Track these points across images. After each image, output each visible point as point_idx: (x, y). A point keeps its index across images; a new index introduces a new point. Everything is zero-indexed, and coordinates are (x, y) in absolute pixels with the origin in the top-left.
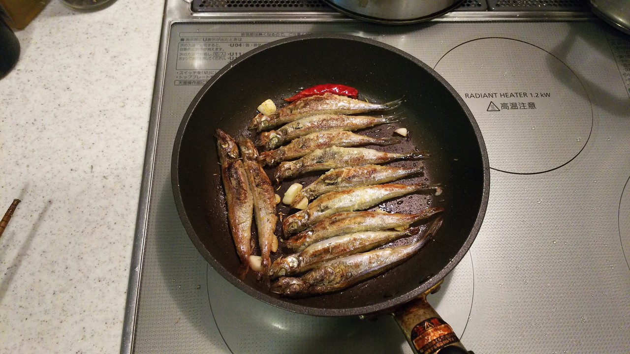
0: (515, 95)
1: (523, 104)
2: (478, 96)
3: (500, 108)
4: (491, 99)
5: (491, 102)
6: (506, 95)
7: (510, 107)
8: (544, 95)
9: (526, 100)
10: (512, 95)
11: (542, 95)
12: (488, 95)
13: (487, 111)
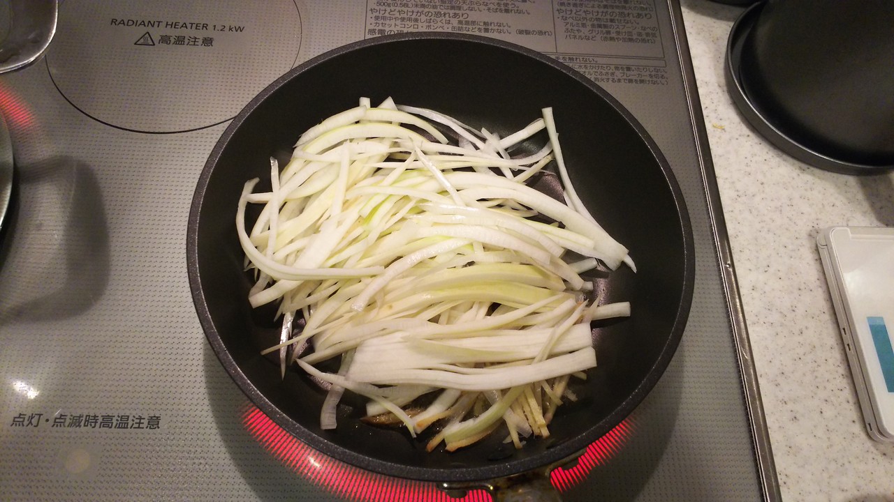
0: (189, 26)
1: (196, 38)
2: (131, 23)
3: (156, 43)
4: (150, 29)
5: (148, 33)
6: (174, 25)
7: (173, 40)
8: (234, 29)
9: (201, 34)
10: (185, 26)
11: (230, 29)
12: (146, 24)
13: (135, 44)
